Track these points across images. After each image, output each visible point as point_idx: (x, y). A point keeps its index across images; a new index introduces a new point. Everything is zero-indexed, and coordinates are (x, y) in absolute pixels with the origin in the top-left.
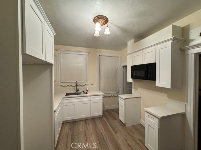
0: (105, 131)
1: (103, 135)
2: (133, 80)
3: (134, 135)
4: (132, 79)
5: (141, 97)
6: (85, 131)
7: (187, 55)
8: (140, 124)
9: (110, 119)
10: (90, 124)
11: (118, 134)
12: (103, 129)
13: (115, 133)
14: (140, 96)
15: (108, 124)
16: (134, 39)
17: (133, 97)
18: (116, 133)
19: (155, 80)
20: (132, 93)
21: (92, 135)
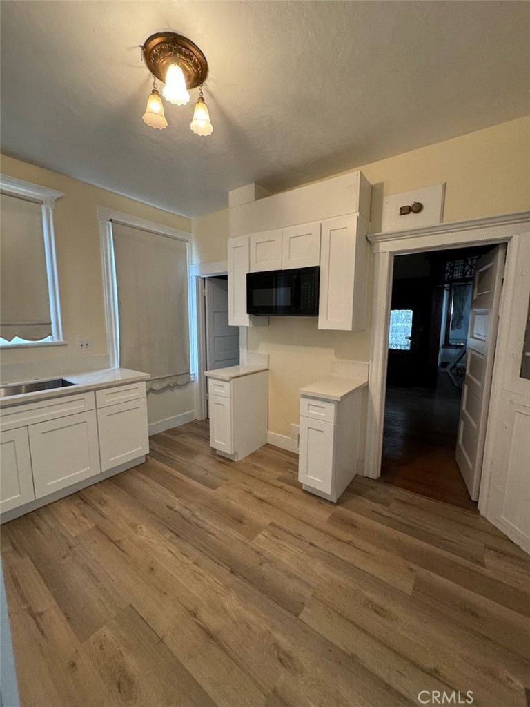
0: (177, 497)
1: (177, 508)
2: (250, 318)
3: (264, 473)
4: (248, 315)
5: (268, 370)
6: (97, 528)
7: (377, 254)
8: (267, 445)
9: (179, 458)
10: (106, 497)
11: (220, 488)
12: (169, 492)
13: (214, 489)
14: (266, 367)
15: (179, 475)
16: (254, 184)
17: (242, 372)
18: (214, 487)
19: (317, 314)
20: (239, 364)
21: (133, 526)
